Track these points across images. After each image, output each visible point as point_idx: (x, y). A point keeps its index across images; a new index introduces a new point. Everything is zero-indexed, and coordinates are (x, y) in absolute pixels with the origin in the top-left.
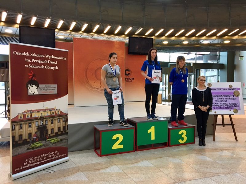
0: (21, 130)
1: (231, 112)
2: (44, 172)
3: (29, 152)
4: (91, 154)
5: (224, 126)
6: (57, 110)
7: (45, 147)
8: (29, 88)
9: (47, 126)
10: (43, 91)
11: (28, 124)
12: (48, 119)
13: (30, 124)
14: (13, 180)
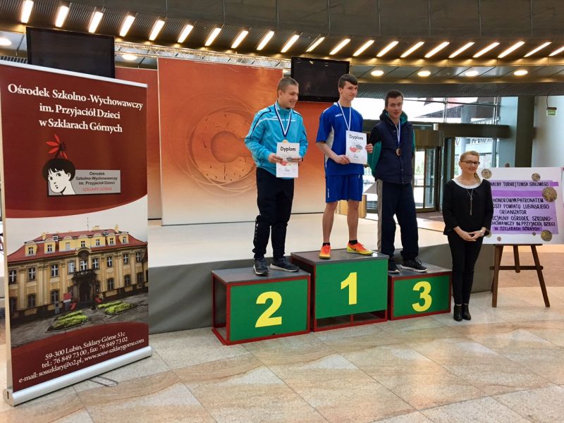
0: (33, 284)
1: (537, 238)
2: (91, 385)
3: (54, 337)
4: (204, 338)
5: (518, 271)
6: (120, 232)
7: (92, 323)
8: (51, 178)
9: (97, 272)
10: (85, 186)
11: (49, 268)
12: (100, 255)
13: (55, 269)
14: (15, 406)
